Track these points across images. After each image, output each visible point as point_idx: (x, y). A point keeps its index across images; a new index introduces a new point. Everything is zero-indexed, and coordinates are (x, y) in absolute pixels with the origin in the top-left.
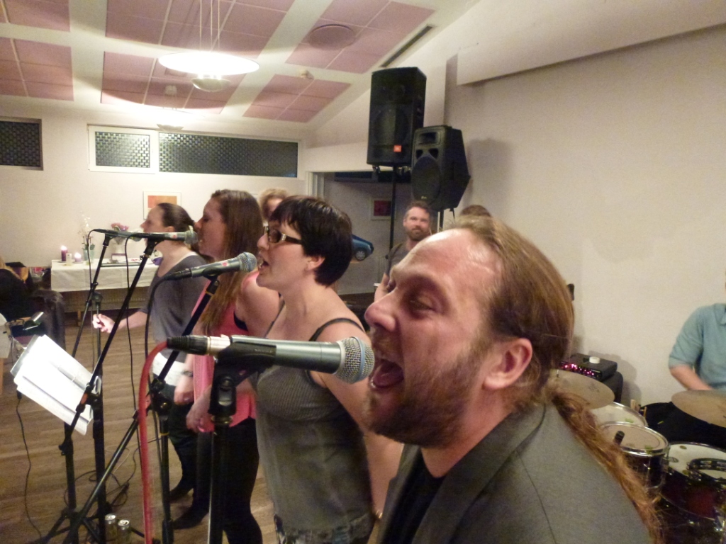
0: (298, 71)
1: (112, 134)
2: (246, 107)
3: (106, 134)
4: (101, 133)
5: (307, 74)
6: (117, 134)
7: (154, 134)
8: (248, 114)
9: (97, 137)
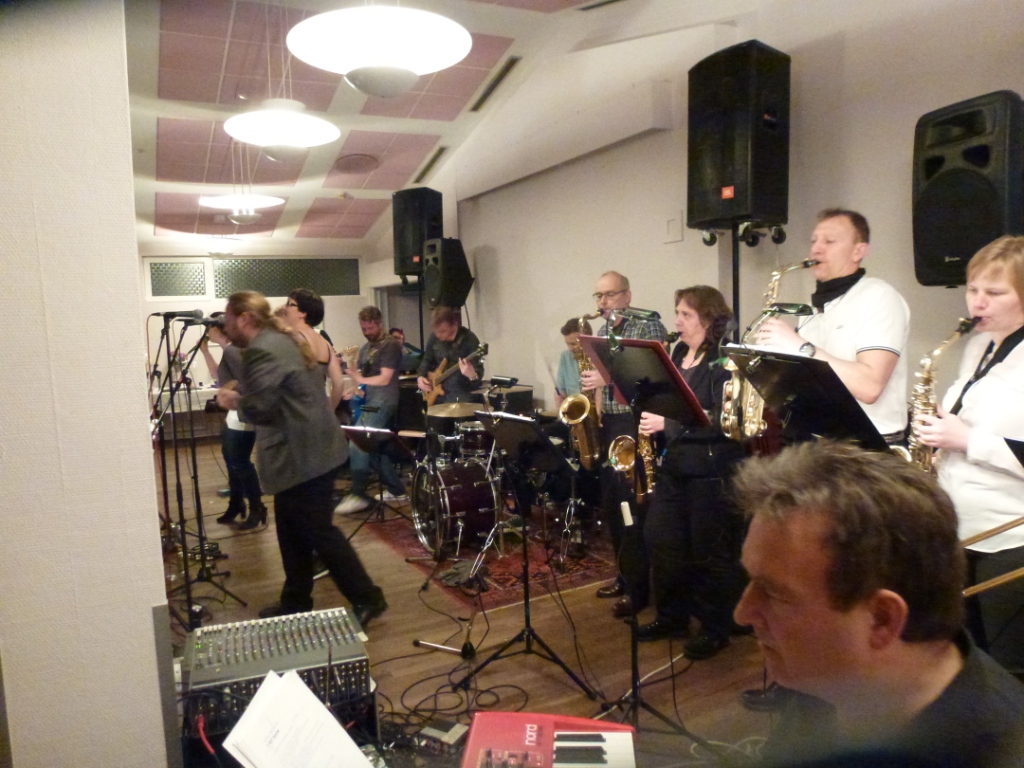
0: (336, 193)
1: (166, 264)
2: (296, 228)
3: (161, 264)
4: (156, 264)
5: (345, 195)
6: (172, 264)
7: (208, 261)
8: (300, 234)
9: (152, 268)
